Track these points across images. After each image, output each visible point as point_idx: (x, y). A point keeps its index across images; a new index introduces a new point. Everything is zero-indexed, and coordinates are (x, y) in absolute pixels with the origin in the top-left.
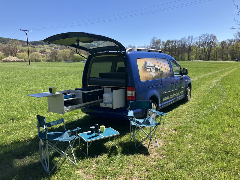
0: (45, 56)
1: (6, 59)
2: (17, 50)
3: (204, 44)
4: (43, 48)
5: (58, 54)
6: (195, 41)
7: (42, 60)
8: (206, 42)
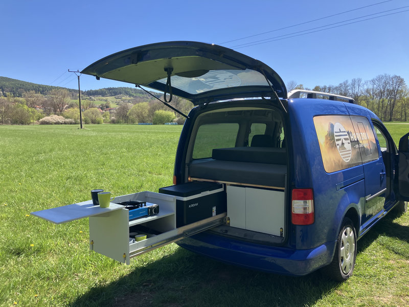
0: (109, 114)
1: (46, 119)
2: (63, 104)
3: (381, 93)
4: (106, 101)
5: (129, 111)
6: (366, 87)
7: (103, 121)
8: (384, 89)
